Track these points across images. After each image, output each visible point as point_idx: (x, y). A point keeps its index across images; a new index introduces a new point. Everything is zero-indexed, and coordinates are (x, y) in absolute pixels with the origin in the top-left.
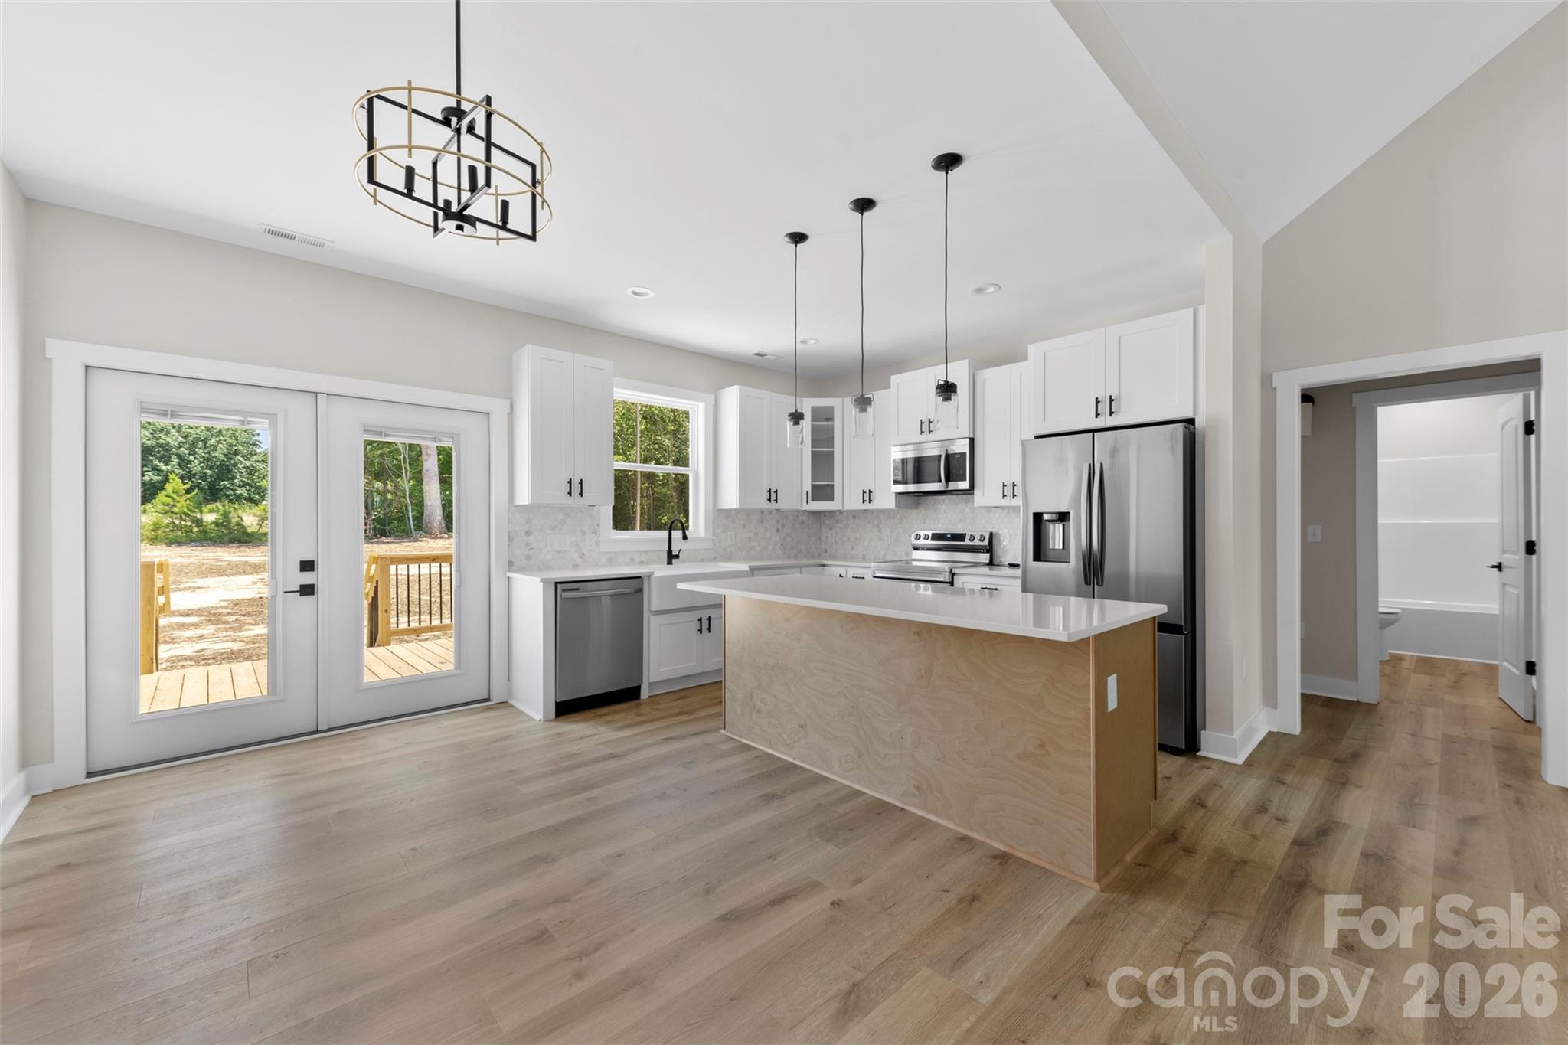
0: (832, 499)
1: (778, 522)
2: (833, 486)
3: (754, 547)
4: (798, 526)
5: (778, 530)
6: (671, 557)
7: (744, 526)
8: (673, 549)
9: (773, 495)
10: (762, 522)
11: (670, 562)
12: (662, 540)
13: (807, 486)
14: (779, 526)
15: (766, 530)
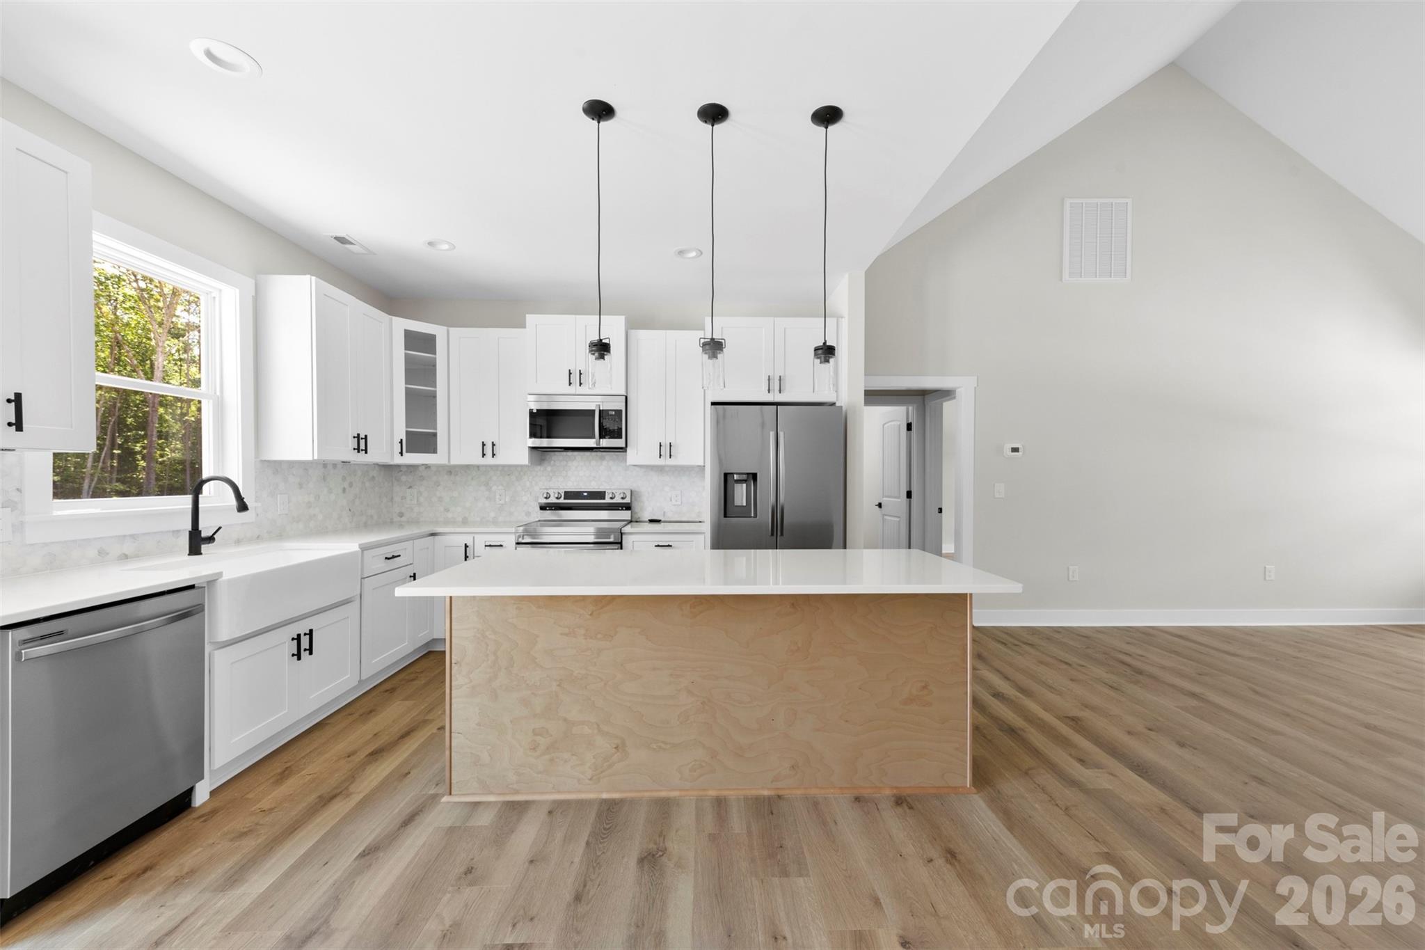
0: (434, 451)
1: (344, 479)
2: (435, 435)
3: (314, 515)
4: (367, 484)
5: (344, 490)
6: (197, 541)
7: (301, 486)
8: (202, 525)
9: (361, 444)
10: (324, 479)
11: (195, 550)
12: (181, 512)
13: (400, 433)
14: (346, 485)
15: (330, 491)
